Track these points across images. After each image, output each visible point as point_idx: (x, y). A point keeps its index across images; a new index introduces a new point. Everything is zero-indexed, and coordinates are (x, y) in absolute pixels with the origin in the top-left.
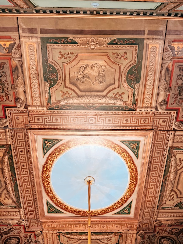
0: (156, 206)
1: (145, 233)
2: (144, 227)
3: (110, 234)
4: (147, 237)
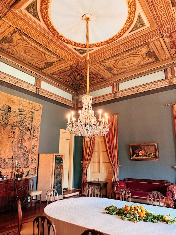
0: (99, 61)
1: (76, 68)
2: (79, 65)
3: (56, 56)
4: (74, 70)
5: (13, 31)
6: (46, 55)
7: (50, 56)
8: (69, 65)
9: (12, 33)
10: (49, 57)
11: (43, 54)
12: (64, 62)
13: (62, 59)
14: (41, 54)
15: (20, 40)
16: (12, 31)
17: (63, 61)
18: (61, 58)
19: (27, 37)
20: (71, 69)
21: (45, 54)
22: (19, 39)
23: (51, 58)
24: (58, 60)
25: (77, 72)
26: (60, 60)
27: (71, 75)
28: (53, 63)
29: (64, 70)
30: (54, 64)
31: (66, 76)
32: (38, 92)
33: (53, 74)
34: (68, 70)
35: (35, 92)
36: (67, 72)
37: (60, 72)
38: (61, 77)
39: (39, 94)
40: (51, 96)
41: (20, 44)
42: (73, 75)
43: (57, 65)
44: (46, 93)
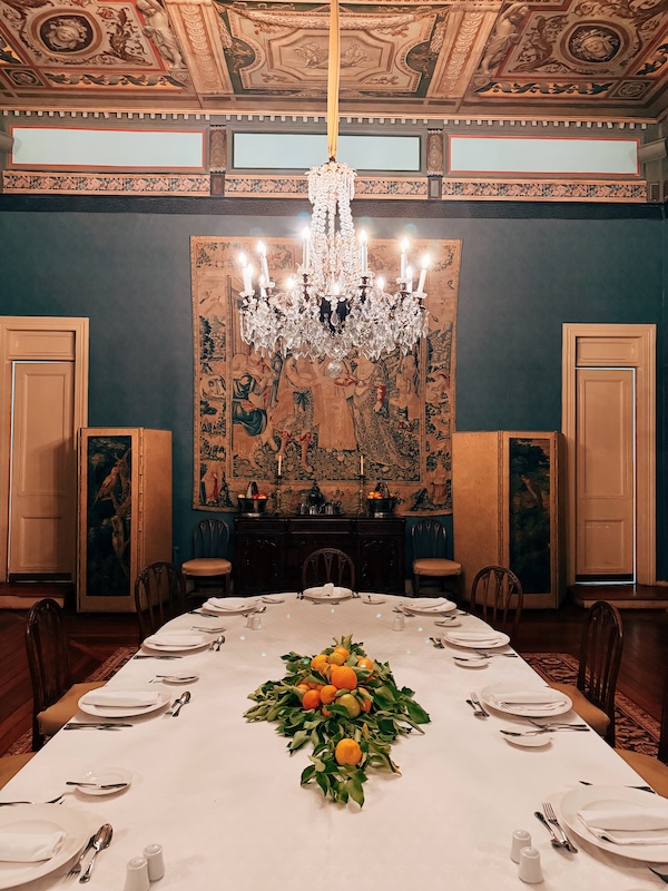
3: (405, 12)
4: (533, 21)
5: (220, 19)
6: (374, 33)
7: (392, 27)
8: (491, 17)
9: (222, 24)
10: (390, 30)
11: (362, 35)
12: (460, 13)
13: (440, 12)
14: (357, 38)
15: (261, 33)
16: (218, 21)
17: (452, 15)
18: (433, 6)
19: (262, 9)
20: (519, 23)
21: (365, 30)
22: (257, 33)
23: (399, 33)
24: (428, 21)
25: (558, 22)
26: (439, 19)
27: (550, 51)
28: (427, 44)
29: (496, 46)
30: (434, 47)
31: (533, 68)
32: (435, 193)
33: (475, 89)
34: (514, 42)
35: (425, 197)
36: (518, 50)
37: (491, 66)
38: (522, 85)
39: (444, 198)
40: (503, 187)
41: (275, 44)
42: (556, 47)
43: (448, 43)
44: (478, 181)
